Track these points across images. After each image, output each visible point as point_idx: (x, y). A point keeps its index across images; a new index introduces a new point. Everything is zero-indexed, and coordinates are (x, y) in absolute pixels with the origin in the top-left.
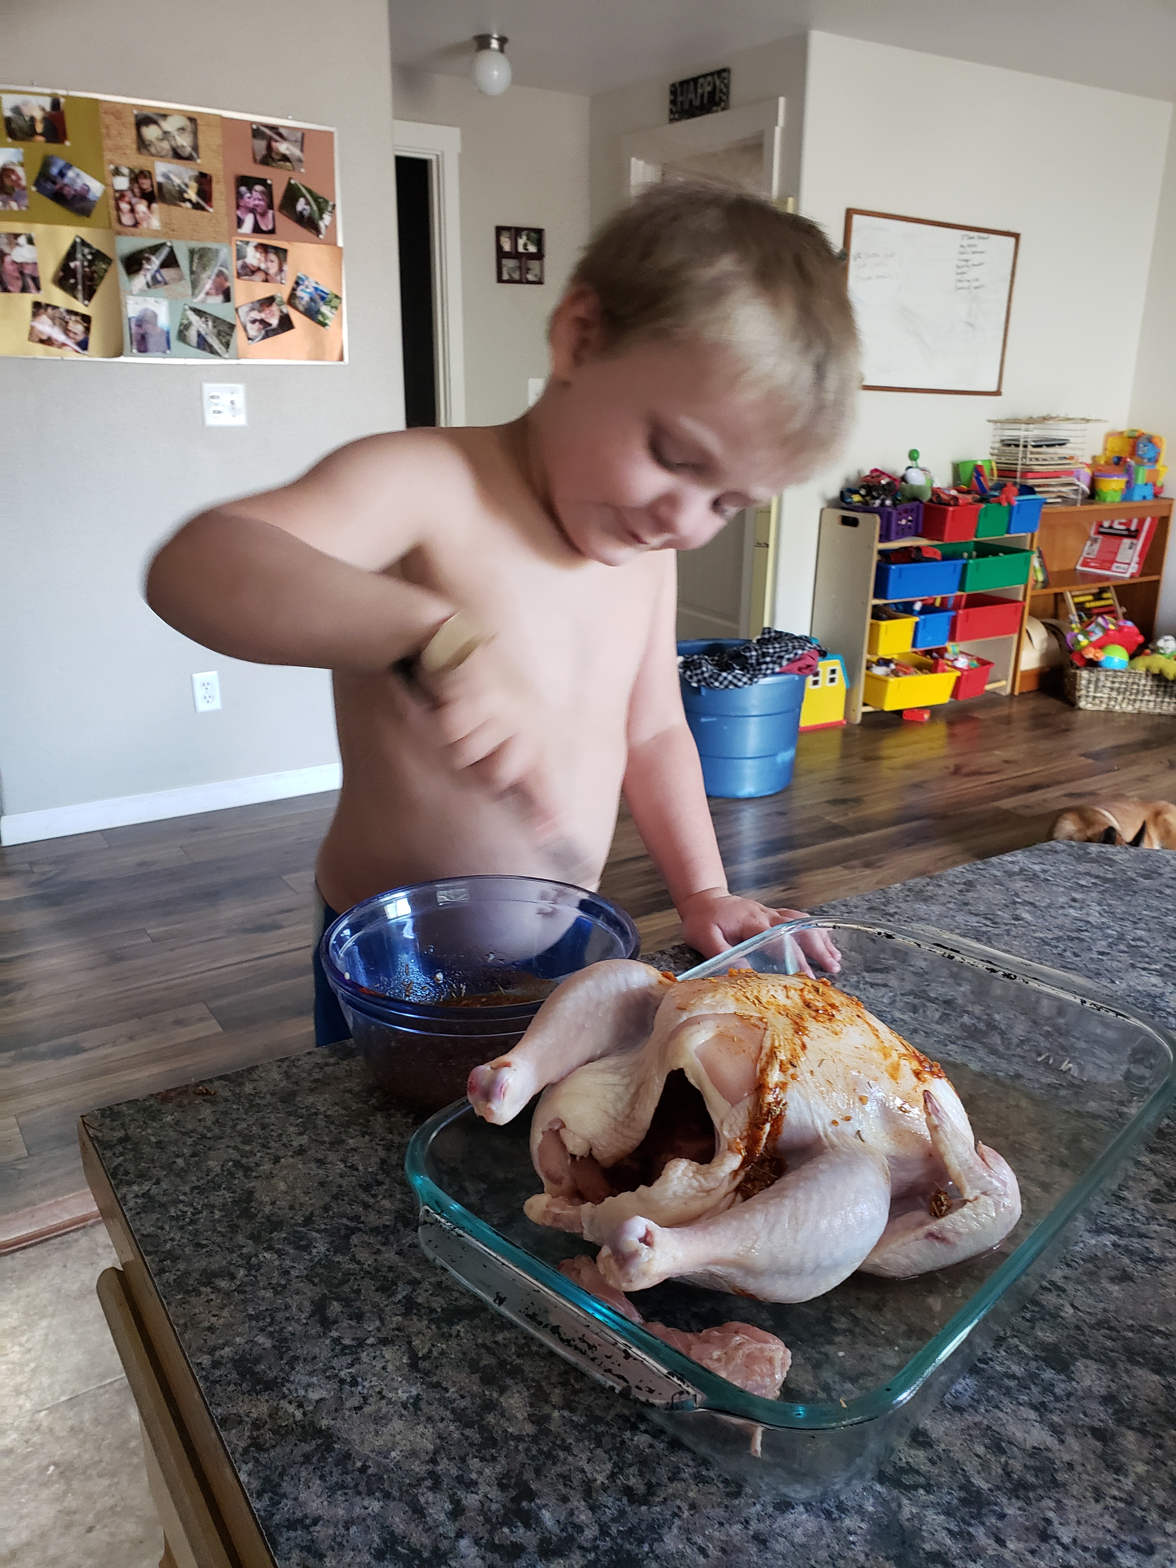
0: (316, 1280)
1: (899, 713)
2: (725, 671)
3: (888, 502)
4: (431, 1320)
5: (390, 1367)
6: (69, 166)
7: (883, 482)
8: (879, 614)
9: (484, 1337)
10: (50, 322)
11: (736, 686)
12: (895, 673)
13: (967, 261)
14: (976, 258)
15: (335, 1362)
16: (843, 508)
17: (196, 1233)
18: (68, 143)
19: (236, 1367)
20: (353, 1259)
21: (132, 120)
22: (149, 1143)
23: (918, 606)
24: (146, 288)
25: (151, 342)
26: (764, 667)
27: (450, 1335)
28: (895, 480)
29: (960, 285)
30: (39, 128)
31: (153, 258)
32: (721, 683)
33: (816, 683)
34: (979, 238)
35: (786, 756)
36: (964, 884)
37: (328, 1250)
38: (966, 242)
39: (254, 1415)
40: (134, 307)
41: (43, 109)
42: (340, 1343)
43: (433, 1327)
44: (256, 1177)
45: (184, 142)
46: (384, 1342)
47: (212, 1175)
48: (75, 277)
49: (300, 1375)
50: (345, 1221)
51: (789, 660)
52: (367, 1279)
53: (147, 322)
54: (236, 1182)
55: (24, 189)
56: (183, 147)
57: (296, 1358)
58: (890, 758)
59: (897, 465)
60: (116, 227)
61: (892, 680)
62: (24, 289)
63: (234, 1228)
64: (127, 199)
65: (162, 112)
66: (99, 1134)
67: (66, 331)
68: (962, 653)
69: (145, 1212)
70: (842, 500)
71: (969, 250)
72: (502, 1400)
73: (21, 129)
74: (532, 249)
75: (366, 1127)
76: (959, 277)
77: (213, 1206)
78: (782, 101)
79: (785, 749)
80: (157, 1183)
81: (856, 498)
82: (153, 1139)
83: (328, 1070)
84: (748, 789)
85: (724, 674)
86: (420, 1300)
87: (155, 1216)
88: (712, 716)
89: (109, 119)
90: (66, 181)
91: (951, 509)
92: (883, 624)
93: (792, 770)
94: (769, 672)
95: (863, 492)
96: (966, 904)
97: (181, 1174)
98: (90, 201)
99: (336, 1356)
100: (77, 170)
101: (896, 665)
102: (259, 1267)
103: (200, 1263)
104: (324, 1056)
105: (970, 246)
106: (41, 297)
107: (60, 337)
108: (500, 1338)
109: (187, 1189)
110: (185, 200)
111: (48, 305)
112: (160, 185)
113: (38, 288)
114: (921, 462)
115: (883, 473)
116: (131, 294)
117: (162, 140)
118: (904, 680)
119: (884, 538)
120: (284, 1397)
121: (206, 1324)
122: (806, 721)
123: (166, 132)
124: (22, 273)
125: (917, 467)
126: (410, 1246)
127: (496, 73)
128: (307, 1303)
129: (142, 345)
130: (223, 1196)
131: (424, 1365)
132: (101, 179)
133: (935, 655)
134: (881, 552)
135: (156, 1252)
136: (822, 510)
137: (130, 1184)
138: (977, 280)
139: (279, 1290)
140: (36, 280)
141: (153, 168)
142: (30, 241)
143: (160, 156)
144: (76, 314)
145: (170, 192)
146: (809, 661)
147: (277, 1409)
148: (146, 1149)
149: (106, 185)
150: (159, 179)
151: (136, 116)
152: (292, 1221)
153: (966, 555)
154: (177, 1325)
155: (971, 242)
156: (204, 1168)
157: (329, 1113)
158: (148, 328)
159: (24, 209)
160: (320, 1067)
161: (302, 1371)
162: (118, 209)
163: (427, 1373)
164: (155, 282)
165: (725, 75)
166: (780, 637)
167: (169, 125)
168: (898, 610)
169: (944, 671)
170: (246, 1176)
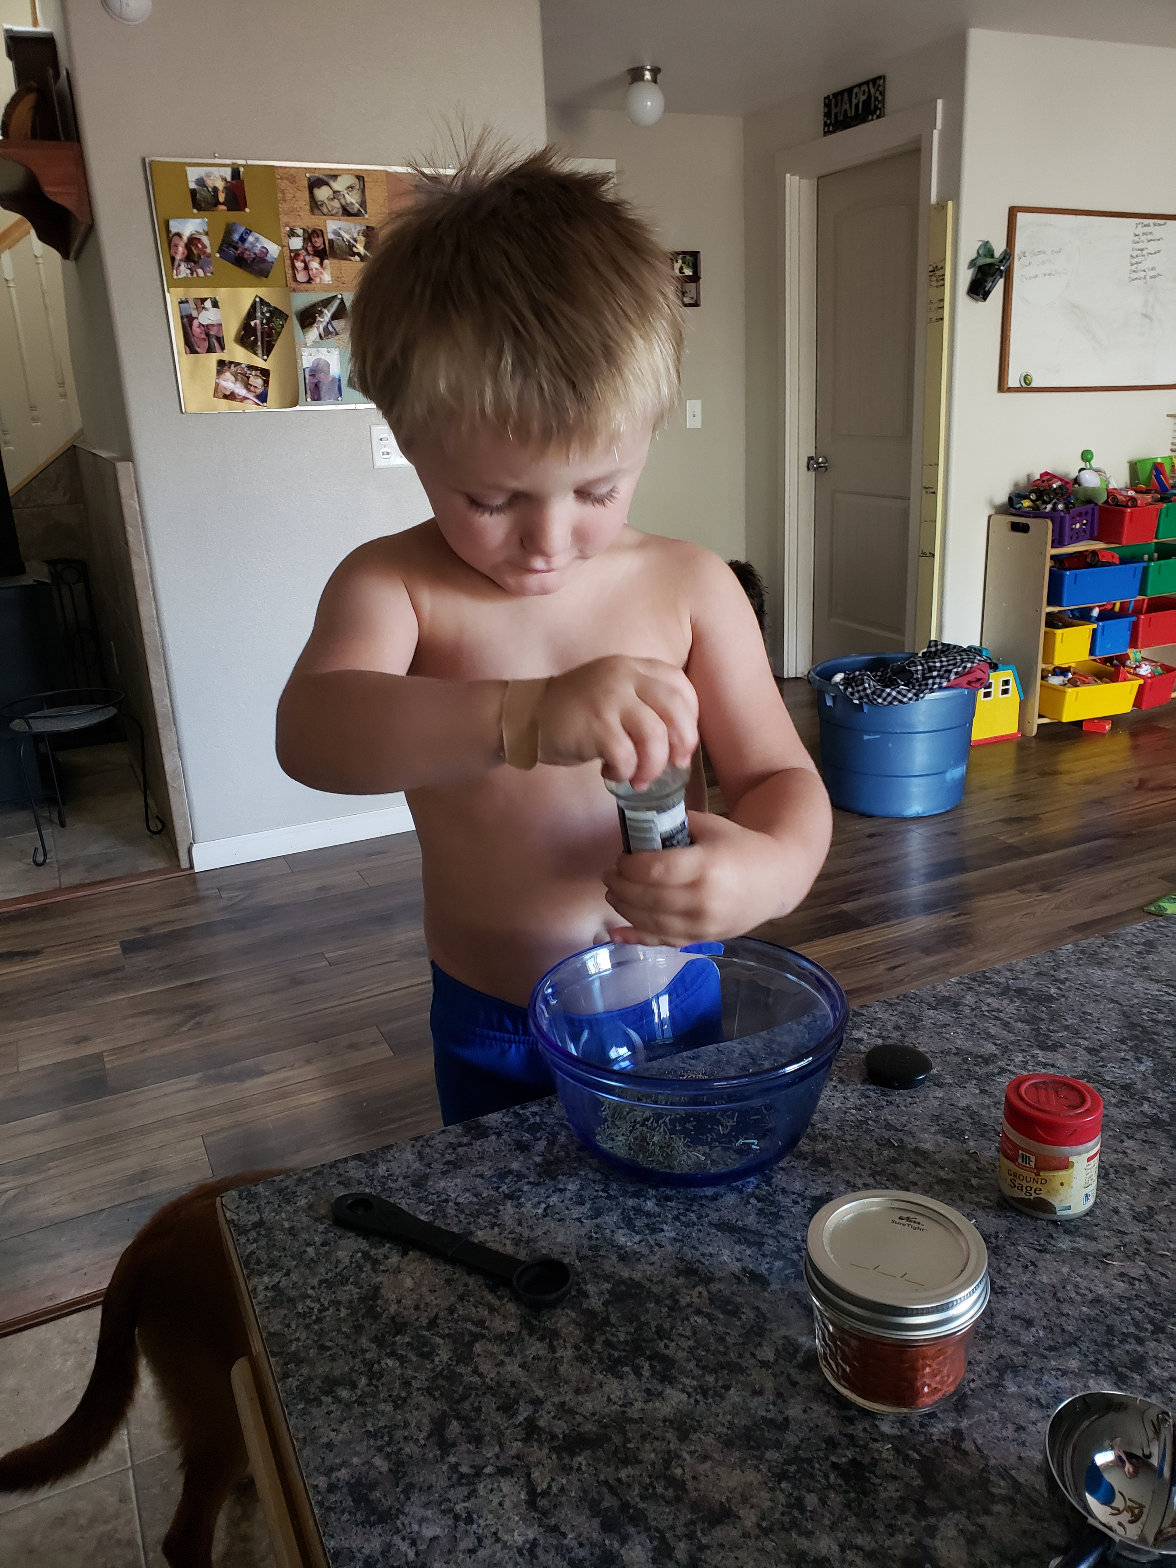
0: (437, 1394)
1: (1079, 724)
2: (888, 687)
3: (1060, 506)
4: (552, 1449)
5: (507, 1504)
6: (248, 232)
7: (1055, 486)
8: (1053, 622)
9: (607, 1473)
10: (233, 378)
11: (901, 702)
12: (1073, 683)
13: (1142, 250)
14: (1152, 247)
15: (451, 1494)
16: (1012, 514)
17: (321, 1334)
18: (247, 210)
19: (351, 1493)
20: (476, 1372)
21: (306, 183)
22: (282, 1229)
23: (1095, 612)
24: (318, 339)
25: (324, 389)
26: (930, 681)
27: (571, 1468)
28: (1067, 483)
29: (1134, 275)
30: (222, 197)
31: (325, 311)
32: (884, 700)
33: (987, 695)
34: (1155, 225)
35: (956, 773)
36: (1144, 944)
37: (450, 1359)
38: (1140, 230)
39: (367, 1551)
40: (307, 360)
41: (225, 179)
42: (457, 1471)
43: (554, 1456)
44: (383, 1271)
45: (352, 199)
46: (503, 1472)
47: (341, 1267)
48: (256, 336)
49: (415, 1508)
50: (469, 1326)
51: (957, 673)
52: (489, 1396)
53: (321, 371)
54: (363, 1276)
55: (209, 256)
56: (352, 204)
57: (411, 1486)
58: (1069, 772)
59: (1069, 467)
60: (292, 285)
61: (1070, 691)
62: (210, 350)
63: (358, 1329)
64: (302, 258)
65: (333, 173)
66: (235, 1217)
67: (247, 386)
68: (1144, 659)
69: (275, 1307)
70: (1011, 505)
71: (1143, 238)
72: (622, 1552)
73: (205, 201)
74: (688, 272)
75: (496, 1217)
76: (1133, 268)
77: (339, 1303)
78: (940, 103)
79: (956, 766)
80: (287, 1274)
81: (1026, 503)
82: (287, 1225)
83: (460, 1150)
84: (915, 808)
85: (888, 690)
86: (541, 1423)
87: (283, 1312)
88: (876, 733)
89: (284, 184)
90: (246, 245)
91: (1129, 510)
92: (1059, 632)
93: (963, 786)
94: (936, 686)
95: (1033, 496)
96: (1145, 968)
97: (311, 1264)
98: (268, 262)
99: (453, 1486)
100: (257, 235)
101: (1074, 674)
102: (381, 1375)
103: (323, 1369)
104: (458, 1136)
105: (1144, 234)
106: (225, 356)
107: (241, 391)
108: (623, 1474)
109: (315, 1282)
110: (354, 254)
111: (231, 363)
112: (331, 242)
113: (223, 348)
114: (1095, 463)
115: (1054, 476)
116: (306, 346)
117: (333, 199)
118: (1083, 690)
119: (1057, 543)
120: (398, 1531)
121: (324, 1440)
122: (977, 735)
123: (335, 192)
124: (208, 335)
125: (1091, 468)
126: (534, 1358)
127: (649, 103)
128: (426, 1421)
129: (316, 395)
130: (349, 1292)
131: (543, 1502)
132: (278, 242)
133: (1115, 662)
134: (1053, 557)
135: (281, 1353)
136: (990, 517)
137: (261, 1274)
138: (1153, 269)
139: (399, 1403)
140: (220, 341)
141: (326, 226)
142: (215, 304)
143: (331, 215)
144: (256, 368)
145: (339, 247)
146: (979, 674)
147: (389, 1546)
148: (280, 1236)
149: (283, 246)
150: (331, 236)
151: (309, 179)
152: (417, 1324)
153: (1146, 557)
154: (297, 1439)
155: (1146, 229)
156: (333, 1259)
157: (460, 1200)
158: (321, 376)
159: (209, 274)
160: (453, 1147)
161: (417, 1502)
162: (294, 267)
163: (545, 1513)
164: (327, 333)
165: (881, 82)
166: (948, 649)
167: (339, 185)
168: (1074, 617)
169: (1125, 680)
170: (374, 1270)
